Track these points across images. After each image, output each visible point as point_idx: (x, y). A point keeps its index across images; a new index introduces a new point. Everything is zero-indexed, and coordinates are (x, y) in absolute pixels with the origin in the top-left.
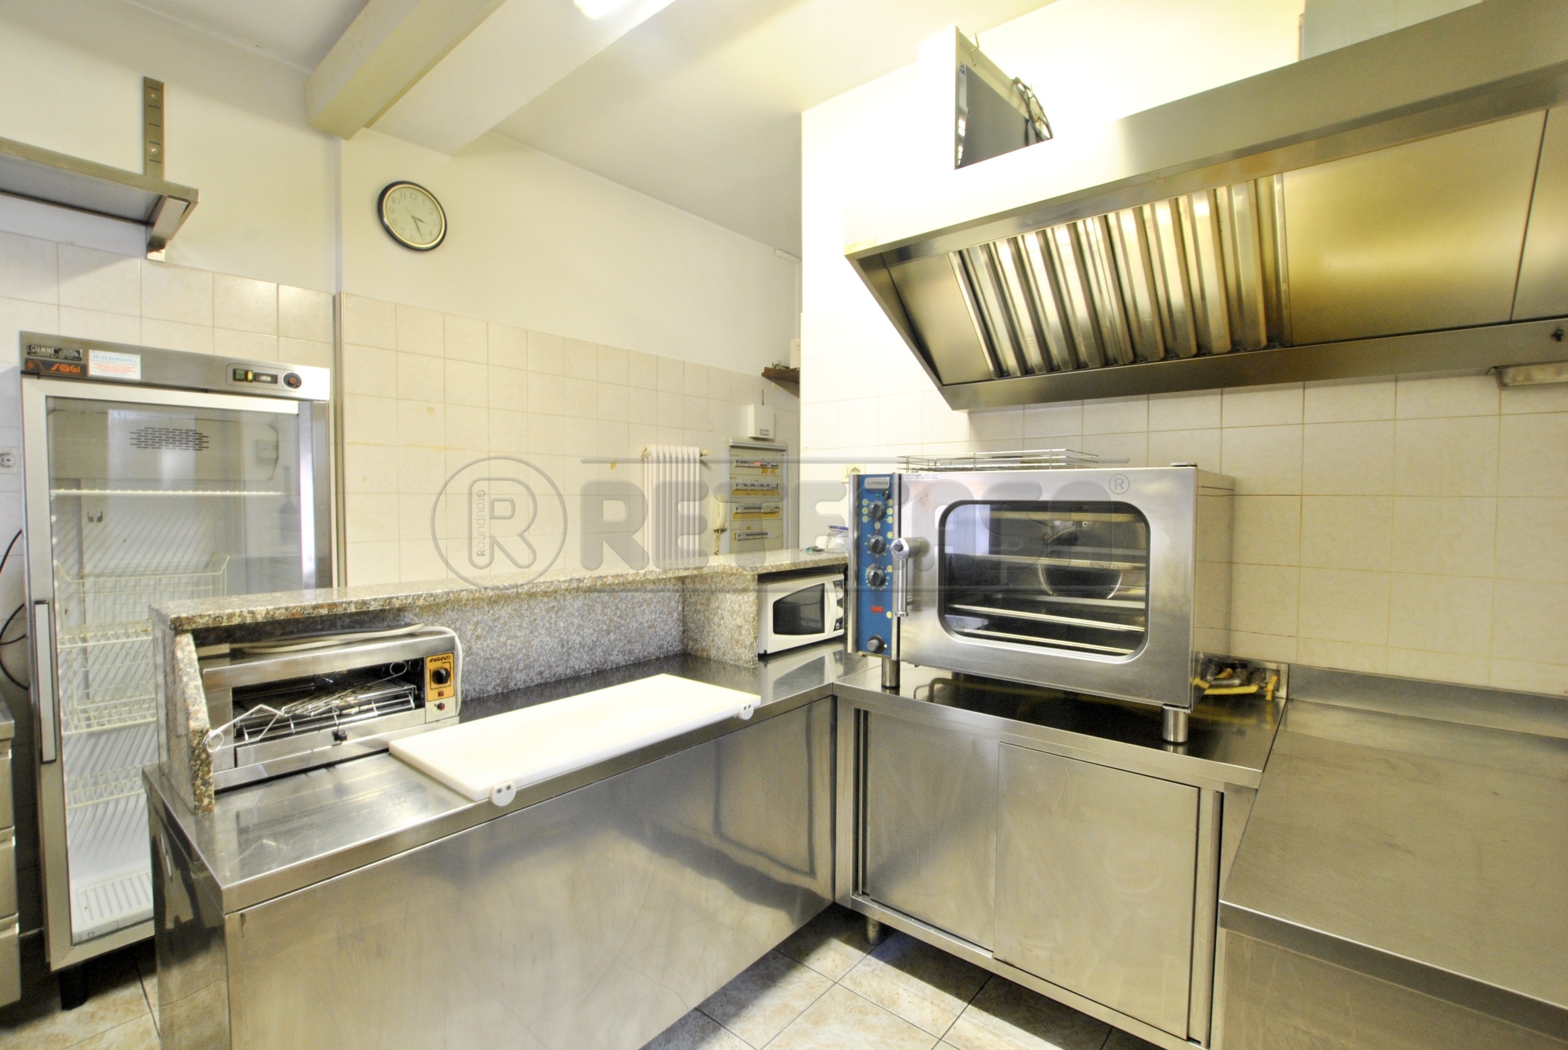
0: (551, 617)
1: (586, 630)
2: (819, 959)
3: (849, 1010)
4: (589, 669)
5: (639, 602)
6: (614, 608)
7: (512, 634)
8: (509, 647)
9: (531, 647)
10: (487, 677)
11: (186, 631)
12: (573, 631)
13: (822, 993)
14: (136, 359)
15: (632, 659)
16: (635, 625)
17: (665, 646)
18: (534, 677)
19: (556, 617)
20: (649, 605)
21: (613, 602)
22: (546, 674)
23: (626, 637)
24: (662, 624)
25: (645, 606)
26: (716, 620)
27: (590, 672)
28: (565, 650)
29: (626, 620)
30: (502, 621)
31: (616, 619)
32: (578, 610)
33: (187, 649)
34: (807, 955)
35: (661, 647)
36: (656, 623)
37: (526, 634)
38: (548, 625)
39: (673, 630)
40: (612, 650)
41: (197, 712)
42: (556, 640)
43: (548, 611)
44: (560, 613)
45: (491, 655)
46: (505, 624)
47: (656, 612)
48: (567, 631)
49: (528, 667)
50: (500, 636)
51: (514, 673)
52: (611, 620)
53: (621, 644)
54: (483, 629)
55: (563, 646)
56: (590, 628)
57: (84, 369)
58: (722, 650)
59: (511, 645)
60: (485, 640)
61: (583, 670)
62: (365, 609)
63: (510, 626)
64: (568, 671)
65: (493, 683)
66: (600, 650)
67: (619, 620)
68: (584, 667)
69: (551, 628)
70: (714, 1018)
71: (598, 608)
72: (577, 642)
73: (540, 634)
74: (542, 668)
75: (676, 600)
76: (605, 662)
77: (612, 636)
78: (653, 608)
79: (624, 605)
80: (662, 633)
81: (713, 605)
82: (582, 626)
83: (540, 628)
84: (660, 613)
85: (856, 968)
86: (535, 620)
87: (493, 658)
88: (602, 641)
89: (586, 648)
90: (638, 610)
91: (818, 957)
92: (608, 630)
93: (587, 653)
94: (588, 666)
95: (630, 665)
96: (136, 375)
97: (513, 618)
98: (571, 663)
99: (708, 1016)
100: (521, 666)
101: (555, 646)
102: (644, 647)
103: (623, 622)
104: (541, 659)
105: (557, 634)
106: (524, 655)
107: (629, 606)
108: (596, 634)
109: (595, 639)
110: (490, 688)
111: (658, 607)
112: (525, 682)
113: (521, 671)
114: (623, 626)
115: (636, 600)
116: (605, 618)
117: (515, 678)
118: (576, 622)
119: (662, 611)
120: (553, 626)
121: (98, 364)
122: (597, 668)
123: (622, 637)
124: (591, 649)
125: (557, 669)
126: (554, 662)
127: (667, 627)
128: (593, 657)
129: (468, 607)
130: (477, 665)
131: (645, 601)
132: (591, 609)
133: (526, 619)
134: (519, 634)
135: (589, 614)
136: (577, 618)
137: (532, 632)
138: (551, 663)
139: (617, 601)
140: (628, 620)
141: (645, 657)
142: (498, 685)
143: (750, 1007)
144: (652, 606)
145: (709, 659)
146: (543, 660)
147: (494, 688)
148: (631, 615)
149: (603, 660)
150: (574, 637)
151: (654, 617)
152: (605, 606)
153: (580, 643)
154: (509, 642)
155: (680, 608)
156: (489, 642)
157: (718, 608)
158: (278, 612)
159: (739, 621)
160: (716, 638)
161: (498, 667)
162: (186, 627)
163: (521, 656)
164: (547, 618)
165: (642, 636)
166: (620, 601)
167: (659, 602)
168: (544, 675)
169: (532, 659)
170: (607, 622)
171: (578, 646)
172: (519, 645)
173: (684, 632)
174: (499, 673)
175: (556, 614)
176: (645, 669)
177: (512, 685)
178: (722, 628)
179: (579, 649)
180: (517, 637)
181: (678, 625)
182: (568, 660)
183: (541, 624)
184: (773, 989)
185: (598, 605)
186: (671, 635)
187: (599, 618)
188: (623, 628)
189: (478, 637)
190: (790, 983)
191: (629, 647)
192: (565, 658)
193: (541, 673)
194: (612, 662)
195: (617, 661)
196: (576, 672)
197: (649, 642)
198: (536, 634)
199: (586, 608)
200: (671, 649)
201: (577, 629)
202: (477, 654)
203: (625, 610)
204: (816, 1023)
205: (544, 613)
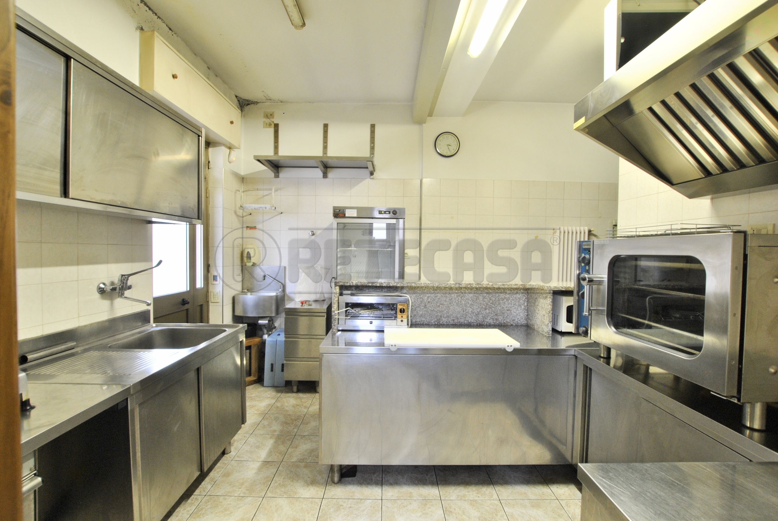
0: (459, 299)
1: (474, 306)
2: (558, 487)
3: (554, 511)
4: (475, 323)
5: (502, 298)
6: (489, 299)
7: (442, 303)
8: (441, 308)
9: (450, 309)
10: (432, 317)
11: (337, 286)
12: (468, 306)
13: (547, 499)
14: (356, 211)
15: (498, 323)
16: (500, 308)
17: (516, 320)
18: (451, 321)
19: (461, 299)
20: (508, 300)
21: (488, 297)
22: (456, 321)
23: (494, 313)
24: (515, 310)
25: (505, 300)
26: (537, 311)
27: (476, 324)
28: (464, 313)
29: (495, 305)
30: (438, 297)
31: (490, 304)
32: (471, 297)
33: (337, 290)
34: (554, 483)
35: (514, 320)
36: (511, 309)
37: (448, 304)
38: (457, 302)
39: (521, 313)
40: (487, 317)
41: (334, 306)
42: (461, 308)
43: (457, 297)
44: (463, 298)
45: (434, 309)
46: (439, 299)
47: (511, 304)
48: (466, 306)
49: (448, 317)
50: (437, 303)
51: (442, 318)
52: (487, 304)
53: (492, 315)
54: (431, 299)
55: (464, 311)
56: (477, 306)
57: (345, 214)
58: (538, 326)
59: (442, 307)
60: (431, 304)
61: (473, 323)
62: (382, 285)
63: (441, 300)
64: (466, 322)
65: (434, 320)
66: (481, 316)
67: (491, 305)
68: (473, 322)
69: (458, 303)
70: (492, 480)
71: (481, 298)
72: (470, 311)
73: (454, 305)
74: (454, 318)
75: (523, 300)
76: (483, 321)
77: (487, 311)
78: (510, 302)
79: (494, 299)
80: (515, 314)
81: (537, 304)
82: (473, 304)
83: (454, 303)
84: (514, 305)
85: (574, 500)
86: (452, 299)
87: (434, 311)
88: (482, 312)
89: (474, 314)
90: (501, 302)
91: (558, 486)
92: (485, 308)
93: (475, 316)
94: (475, 321)
95: (496, 325)
96: (355, 215)
97: (443, 297)
98: (467, 319)
99: (490, 479)
100: (445, 316)
101: (460, 310)
102: (504, 318)
103: (493, 306)
104: (454, 314)
105: (461, 306)
106: (447, 312)
107: (497, 299)
108: (479, 309)
109: (479, 311)
110: (432, 322)
111: (513, 302)
112: (446, 322)
113: (445, 318)
114: (493, 307)
115: (501, 297)
116: (484, 303)
117: (442, 320)
118: (470, 302)
119: (515, 304)
120: (460, 302)
121: (348, 213)
122: (479, 323)
123: (493, 312)
124: (477, 315)
125: (460, 320)
126: (459, 317)
127: (517, 312)
128: (478, 318)
129: (425, 291)
130: (428, 312)
131: (505, 298)
132: (477, 298)
133: (448, 298)
134: (445, 303)
135: (477, 300)
136: (470, 301)
137: (450, 303)
138: (458, 317)
139: (491, 296)
140: (496, 305)
141: (504, 323)
142: (436, 321)
143: (509, 486)
144: (510, 301)
145: (534, 330)
146: (455, 315)
147: (434, 322)
148: (497, 304)
149: (482, 320)
150: (469, 308)
151: (510, 306)
152: (484, 298)
153: (472, 311)
154: (441, 306)
155: (526, 304)
156: (433, 304)
157: (538, 305)
158: (359, 283)
159: (544, 312)
160: (537, 320)
161: (436, 314)
162: (337, 284)
163: (445, 312)
164: (457, 299)
165: (503, 313)
166: (492, 297)
167: (513, 300)
168: (455, 321)
169: (450, 314)
170: (485, 305)
171: (471, 312)
172: (445, 308)
173: (527, 315)
174: (436, 317)
175: (461, 298)
176: (504, 328)
177: (441, 322)
178: (539, 315)
179: (471, 314)
180: (444, 304)
181: (524, 312)
182: (465, 317)
183: (454, 301)
184: (525, 486)
185: (481, 297)
186: (520, 315)
187: (481, 302)
188: (493, 308)
189: (429, 302)
190: (534, 488)
191: (496, 317)
192: (465, 316)
193: (454, 320)
194: (487, 322)
195: (489, 322)
196: (469, 323)
197: (507, 317)
198: (452, 304)
199: (475, 297)
200: (519, 322)
201: (470, 305)
202: (428, 308)
203: (495, 301)
204: (533, 506)
205: (456, 297)
